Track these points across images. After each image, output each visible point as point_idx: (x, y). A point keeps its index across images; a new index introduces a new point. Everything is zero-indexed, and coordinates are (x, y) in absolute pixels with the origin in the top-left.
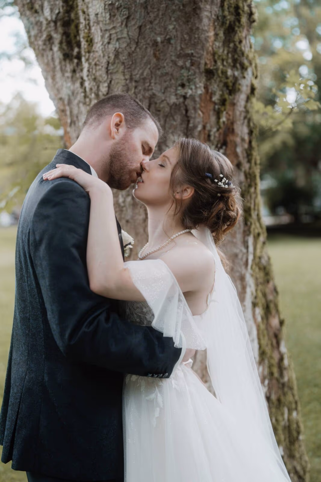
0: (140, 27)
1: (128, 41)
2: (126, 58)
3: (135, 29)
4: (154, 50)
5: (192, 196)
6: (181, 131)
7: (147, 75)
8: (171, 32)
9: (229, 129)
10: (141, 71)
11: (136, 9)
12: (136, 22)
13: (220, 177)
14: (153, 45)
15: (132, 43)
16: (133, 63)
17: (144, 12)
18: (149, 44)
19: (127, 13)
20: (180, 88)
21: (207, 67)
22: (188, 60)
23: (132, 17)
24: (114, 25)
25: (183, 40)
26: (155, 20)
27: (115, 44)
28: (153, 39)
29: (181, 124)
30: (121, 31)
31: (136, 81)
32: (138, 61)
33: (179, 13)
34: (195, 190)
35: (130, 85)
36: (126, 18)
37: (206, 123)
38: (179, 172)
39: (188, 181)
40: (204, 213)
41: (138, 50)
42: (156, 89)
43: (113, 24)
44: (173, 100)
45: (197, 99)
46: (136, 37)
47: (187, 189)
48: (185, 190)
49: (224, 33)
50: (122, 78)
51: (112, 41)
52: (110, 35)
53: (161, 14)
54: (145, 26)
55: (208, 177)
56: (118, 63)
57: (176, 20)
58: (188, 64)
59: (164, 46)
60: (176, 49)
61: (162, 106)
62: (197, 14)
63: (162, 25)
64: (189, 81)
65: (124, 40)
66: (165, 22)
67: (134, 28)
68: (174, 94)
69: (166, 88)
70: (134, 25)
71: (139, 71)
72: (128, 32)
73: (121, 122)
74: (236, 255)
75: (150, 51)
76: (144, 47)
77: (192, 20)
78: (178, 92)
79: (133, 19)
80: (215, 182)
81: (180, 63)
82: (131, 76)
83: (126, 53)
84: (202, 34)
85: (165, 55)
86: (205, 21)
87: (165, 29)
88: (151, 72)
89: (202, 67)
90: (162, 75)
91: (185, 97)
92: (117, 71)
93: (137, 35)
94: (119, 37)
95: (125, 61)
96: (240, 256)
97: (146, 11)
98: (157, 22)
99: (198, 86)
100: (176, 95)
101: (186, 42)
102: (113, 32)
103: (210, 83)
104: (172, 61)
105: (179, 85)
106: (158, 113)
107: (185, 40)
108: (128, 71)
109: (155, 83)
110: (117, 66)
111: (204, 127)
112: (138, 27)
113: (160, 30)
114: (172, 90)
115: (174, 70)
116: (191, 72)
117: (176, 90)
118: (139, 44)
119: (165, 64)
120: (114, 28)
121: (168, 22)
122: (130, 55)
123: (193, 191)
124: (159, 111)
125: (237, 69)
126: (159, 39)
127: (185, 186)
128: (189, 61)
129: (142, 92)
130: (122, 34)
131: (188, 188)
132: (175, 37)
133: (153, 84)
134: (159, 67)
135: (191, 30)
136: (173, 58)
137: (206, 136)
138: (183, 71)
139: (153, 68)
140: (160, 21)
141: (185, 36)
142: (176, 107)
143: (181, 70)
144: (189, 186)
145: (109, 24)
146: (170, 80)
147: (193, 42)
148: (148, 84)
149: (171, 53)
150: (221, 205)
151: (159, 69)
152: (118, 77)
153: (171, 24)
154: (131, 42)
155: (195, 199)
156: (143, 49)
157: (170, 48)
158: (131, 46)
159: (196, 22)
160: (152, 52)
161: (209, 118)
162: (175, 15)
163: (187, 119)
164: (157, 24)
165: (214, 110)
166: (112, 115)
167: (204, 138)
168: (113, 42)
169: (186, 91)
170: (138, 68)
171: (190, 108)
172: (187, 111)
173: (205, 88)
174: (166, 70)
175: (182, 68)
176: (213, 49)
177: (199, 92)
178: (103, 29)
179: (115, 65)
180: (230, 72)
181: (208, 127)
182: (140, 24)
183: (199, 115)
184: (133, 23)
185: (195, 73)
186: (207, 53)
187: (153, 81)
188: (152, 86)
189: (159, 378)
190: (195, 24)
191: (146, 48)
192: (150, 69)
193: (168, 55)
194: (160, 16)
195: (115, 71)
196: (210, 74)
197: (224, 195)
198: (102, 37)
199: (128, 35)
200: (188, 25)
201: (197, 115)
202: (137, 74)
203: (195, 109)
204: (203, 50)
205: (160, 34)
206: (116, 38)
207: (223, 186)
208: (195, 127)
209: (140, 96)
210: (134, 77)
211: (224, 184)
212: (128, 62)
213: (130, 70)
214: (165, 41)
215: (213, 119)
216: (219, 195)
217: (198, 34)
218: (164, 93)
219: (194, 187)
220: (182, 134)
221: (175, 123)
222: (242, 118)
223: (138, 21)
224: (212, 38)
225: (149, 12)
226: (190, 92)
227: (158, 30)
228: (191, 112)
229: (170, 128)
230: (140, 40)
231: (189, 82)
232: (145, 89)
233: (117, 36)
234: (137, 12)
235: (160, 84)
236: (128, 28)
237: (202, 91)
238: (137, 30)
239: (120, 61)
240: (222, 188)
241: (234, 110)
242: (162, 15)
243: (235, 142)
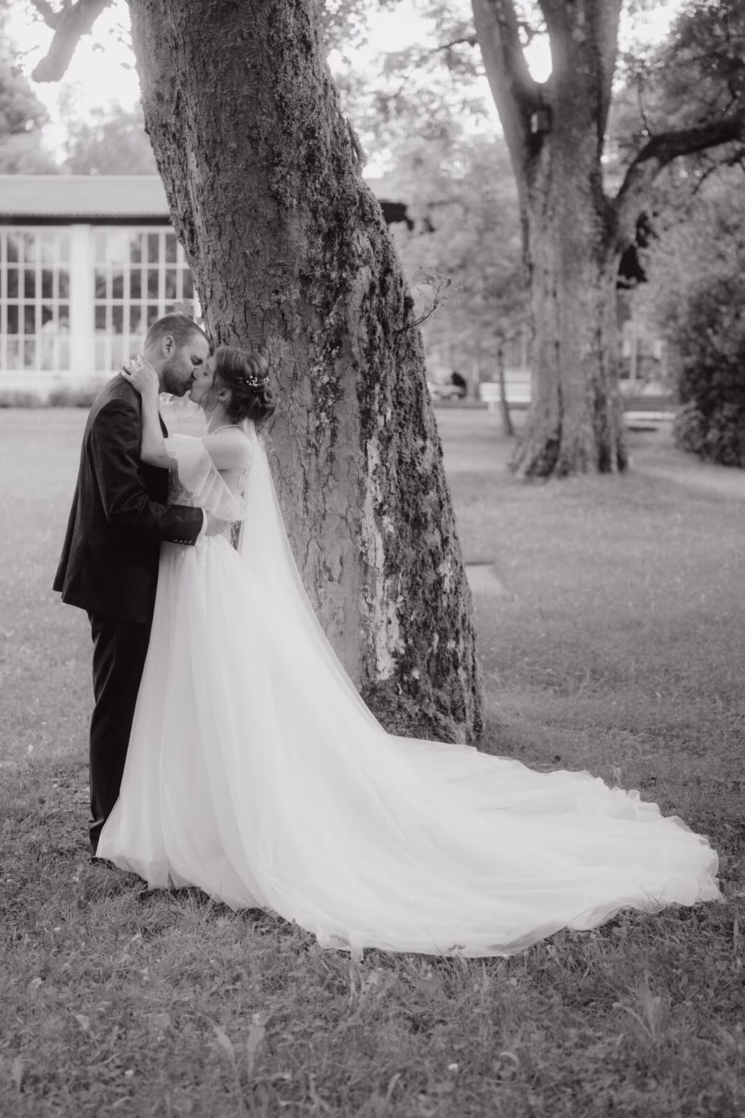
0: (230, 242)
1: (222, 253)
2: (222, 267)
3: (227, 243)
4: (245, 261)
5: (231, 397)
6: (279, 334)
7: (241, 283)
8: (259, 245)
9: (340, 329)
10: (235, 279)
11: (226, 227)
12: (227, 237)
13: (250, 378)
14: (243, 256)
15: (225, 255)
16: (228, 273)
17: (233, 229)
18: (239, 256)
19: (219, 229)
20: (274, 294)
21: (302, 274)
22: (280, 268)
23: (223, 233)
24: (211, 238)
25: (272, 252)
26: (243, 235)
27: (213, 255)
28: (243, 252)
29: (279, 328)
30: (216, 244)
31: (232, 289)
32: (232, 270)
33: (264, 229)
35: (227, 291)
36: (218, 233)
37: (307, 326)
39: (227, 386)
41: (231, 261)
42: (250, 295)
44: (267, 305)
45: (293, 304)
46: (228, 250)
48: (225, 393)
49: (322, 240)
50: (221, 285)
52: (209, 246)
53: (247, 230)
54: (235, 240)
55: (240, 380)
56: (216, 271)
57: (262, 236)
58: (280, 272)
59: (254, 257)
60: (266, 259)
62: (284, 229)
63: (250, 239)
64: (282, 288)
65: (219, 252)
66: (252, 237)
67: (225, 242)
68: (268, 300)
69: (260, 295)
70: (226, 239)
71: (233, 279)
72: (221, 245)
73: (171, 342)
75: (242, 262)
76: (236, 258)
77: (279, 234)
78: (272, 298)
79: (224, 235)
80: (247, 382)
81: (272, 272)
82: (227, 283)
83: (221, 263)
84: (292, 245)
85: (256, 265)
86: (295, 233)
87: (253, 243)
88: (244, 280)
89: (296, 273)
90: (255, 283)
91: (279, 303)
92: (216, 279)
93: (229, 248)
94: (215, 249)
95: (221, 270)
98: (245, 237)
99: (293, 291)
100: (270, 301)
101: (276, 253)
102: (211, 243)
103: (308, 288)
104: (263, 270)
105: (273, 292)
107: (274, 252)
109: (249, 291)
110: (216, 274)
111: (305, 329)
114: (266, 297)
115: (266, 279)
116: (285, 279)
117: (270, 296)
118: (231, 255)
119: (257, 274)
120: (211, 240)
121: (255, 238)
122: (224, 265)
123: (231, 393)
125: (345, 271)
126: (248, 252)
127: (224, 389)
128: (281, 270)
129: (238, 298)
130: (216, 247)
132: (263, 250)
133: (247, 292)
134: (252, 276)
135: (280, 242)
136: (264, 268)
138: (275, 279)
139: (246, 277)
140: (247, 236)
141: (274, 248)
142: (271, 312)
143: (273, 278)
144: (227, 389)
146: (264, 287)
147: (283, 253)
148: (242, 291)
149: (262, 263)
150: (257, 400)
151: (252, 278)
152: (217, 284)
154: (224, 253)
156: (235, 260)
157: (260, 259)
158: (225, 257)
159: (284, 235)
161: (310, 321)
163: (283, 321)
164: (245, 239)
165: (316, 312)
166: (164, 338)
168: (211, 252)
169: (280, 297)
170: (233, 277)
171: (286, 312)
172: (283, 315)
173: (301, 293)
174: (258, 278)
175: (274, 276)
176: (308, 256)
177: (294, 297)
180: (334, 275)
181: (310, 329)
182: (230, 239)
183: (297, 318)
184: (224, 237)
185: (288, 279)
186: (301, 261)
187: (247, 288)
189: (184, 544)
190: (283, 237)
191: (238, 259)
192: (243, 277)
193: (259, 265)
194: (247, 233)
196: (306, 280)
199: (222, 247)
200: (276, 238)
202: (232, 282)
203: (291, 313)
204: (296, 259)
205: (249, 247)
208: (293, 330)
210: (230, 285)
212: (224, 271)
213: (225, 278)
214: (255, 253)
215: (316, 321)
218: (258, 299)
219: (231, 389)
223: (229, 236)
224: (307, 247)
225: (237, 229)
226: (283, 298)
227: (247, 244)
228: (288, 317)
232: (240, 296)
233: (213, 248)
234: (227, 229)
235: (254, 291)
236: (221, 242)
237: (298, 296)
238: (229, 244)
239: (218, 270)
241: (345, 310)
242: (249, 231)
243: (350, 342)
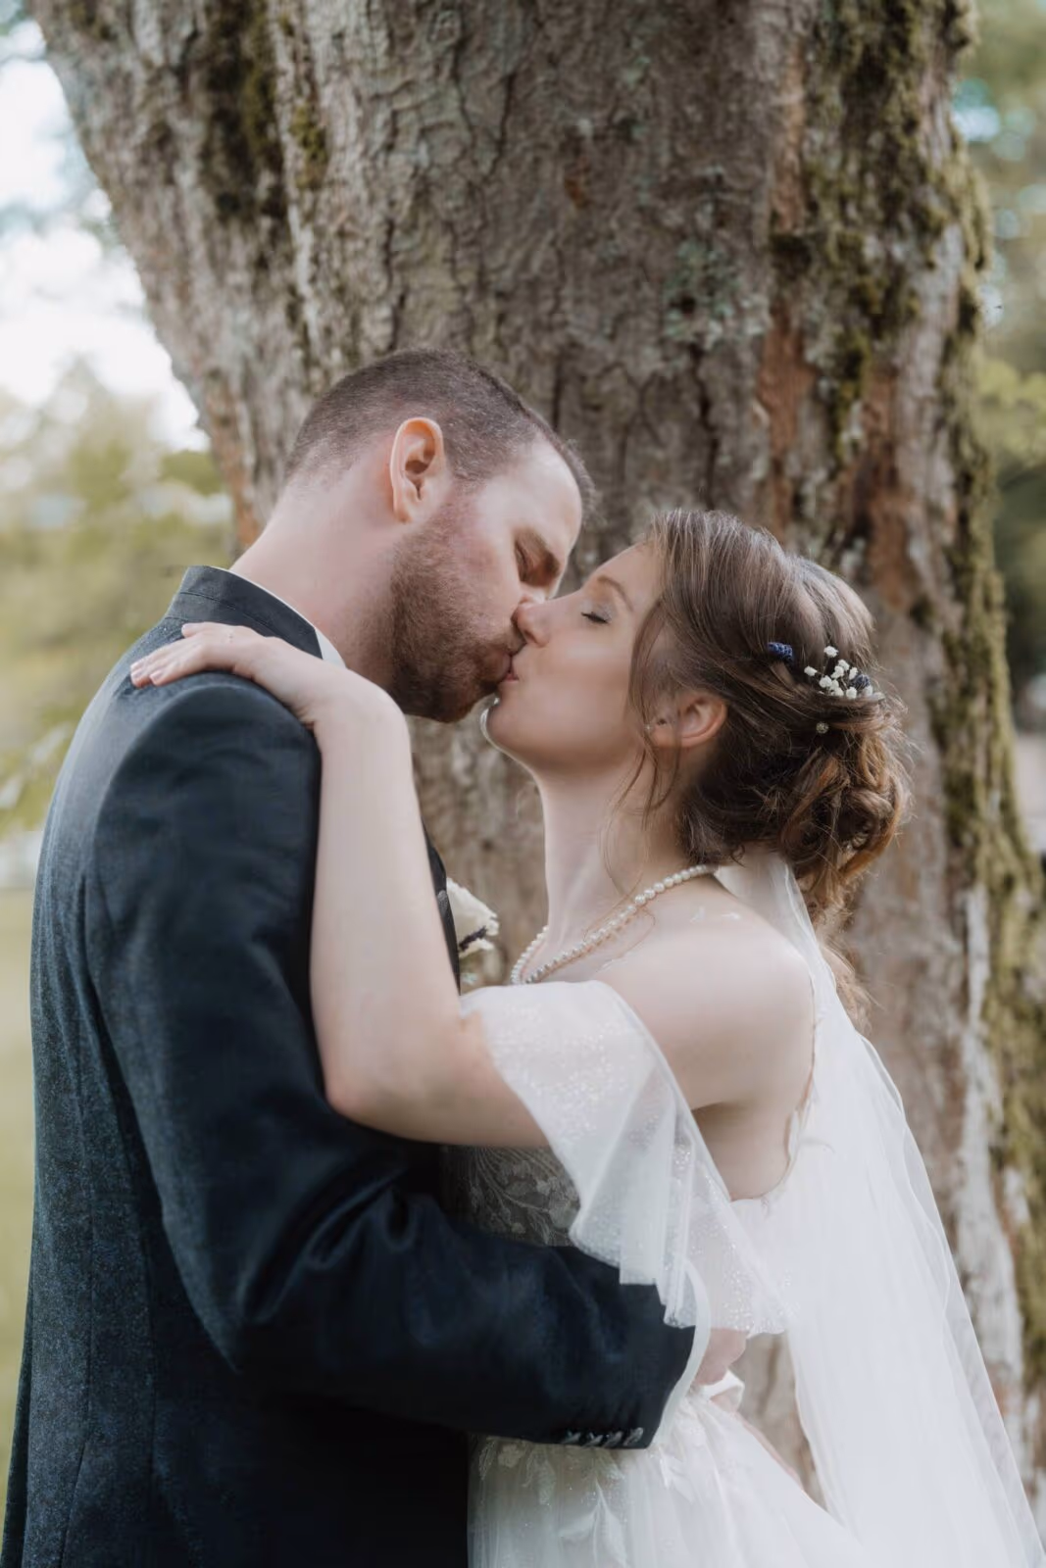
0: (509, 82)
1: (465, 135)
2: (460, 202)
3: (490, 90)
4: (567, 168)
5: (719, 732)
6: (685, 483)
7: (543, 269)
8: (632, 94)
9: (876, 471)
10: (518, 255)
11: (491, 12)
12: (492, 61)
13: (826, 654)
14: (563, 148)
15: (480, 143)
16: (485, 226)
17: (524, 21)
18: (545, 146)
19: (457, 25)
20: (674, 315)
21: (778, 230)
22: (704, 202)
23: (476, 42)
24: (409, 77)
25: (680, 125)
26: (567, 49)
27: (415, 152)
28: (561, 124)
29: (685, 458)
30: (436, 97)
31: (501, 295)
32: (507, 213)
33: (659, 20)
34: (730, 712)
35: (478, 309)
36: (449, 48)
37: (785, 451)
38: (663, 641)
39: (703, 675)
40: (766, 799)
41: (505, 170)
42: (582, 322)
43: (404, 73)
44: (649, 362)
45: (747, 357)
46: (496, 121)
47: (699, 708)
48: (691, 710)
49: (845, 95)
50: (448, 282)
51: (400, 138)
52: (395, 114)
53: (588, 24)
54: (530, 74)
55: (777, 657)
56: (428, 225)
57: (648, 50)
58: (704, 221)
59: (606, 152)
60: (654, 158)
61: (606, 387)
62: (732, 21)
63: (597, 68)
64: (711, 285)
65: (447, 133)
66: (608, 57)
67: (485, 84)
68: (653, 339)
69: (620, 319)
70: (486, 73)
71: (510, 253)
72: (463, 100)
73: (429, 453)
74: (921, 966)
75: (554, 175)
76: (529, 157)
77: (713, 45)
78: (670, 331)
79: (481, 49)
80: (806, 675)
81: (674, 217)
82: (481, 273)
83: (458, 184)
84: (755, 99)
85: (612, 188)
86: (768, 48)
87: (610, 83)
88: (559, 253)
89: (761, 229)
90: (605, 267)
91: (696, 351)
92: (427, 258)
93: (500, 113)
94: (429, 121)
95: (455, 217)
96: (936, 969)
97: (531, 16)
98: (575, 56)
99: (746, 304)
100: (662, 342)
101: (694, 132)
102: (404, 102)
103: (797, 294)
104: (641, 209)
105: (673, 305)
106: (592, 415)
107: (689, 125)
108: (470, 257)
109: (578, 301)
110: (424, 240)
111: (777, 467)
112: (502, 81)
113: (586, 88)
114: (646, 325)
115: (647, 248)
116: (720, 250)
117: (661, 323)
118: (508, 146)
119: (614, 225)
120: (408, 86)
121: (618, 58)
122: (472, 190)
123: (722, 715)
124: (597, 408)
125: (902, 234)
126: (585, 126)
127: (694, 694)
128: (709, 208)
129: (527, 337)
130: (441, 109)
131: (701, 702)
132: (647, 116)
133: (567, 305)
134: (590, 235)
135: (713, 84)
136: (645, 198)
137: (787, 502)
138: (685, 248)
139: (567, 242)
140: (586, 52)
141: (690, 109)
142: (662, 389)
143: (677, 243)
144: (705, 694)
145: (388, 72)
146: (637, 285)
147: (719, 134)
148: (547, 305)
149: (636, 181)
150: (832, 769)
151: (590, 243)
152: (429, 281)
153: (630, 65)
154: (474, 138)
155: (730, 743)
156: (524, 168)
157: (632, 158)
158: (477, 156)
159: (731, 51)
160: (560, 179)
161: (796, 431)
162: (643, 30)
163: (706, 434)
164: (575, 67)
165: (815, 395)
166: (393, 429)
167: (779, 508)
168: (407, 142)
169: (698, 325)
170: (508, 243)
171: (720, 391)
172: (705, 405)
173: (773, 311)
174: (616, 247)
175: (680, 235)
176: (800, 155)
177: (753, 328)
178: (365, 92)
179: (418, 235)
180: (871, 248)
181: (793, 467)
182: (509, 69)
183: (756, 418)
184: (481, 64)
185: (733, 253)
186: (780, 176)
187: (567, 291)
188: (563, 312)
189: (606, 1448)
190: (726, 60)
191: (537, 161)
192: (553, 243)
193: (623, 189)
194: (588, 35)
195: (420, 254)
196: (791, 255)
197: (840, 725)
198: (364, 124)
199: (463, 111)
200: (698, 66)
201: (747, 418)
202: (503, 267)
203: (737, 395)
204: (762, 163)
205: (591, 105)
206: (415, 130)
207: (839, 692)
208: (741, 467)
209: (517, 354)
210: (493, 277)
211: (841, 685)
212: (469, 218)
213: (474, 250)
214: (611, 132)
215: (812, 433)
216: (822, 727)
217: (740, 101)
218: (612, 337)
219: (726, 697)
220: (689, 498)
221: (660, 454)
222: (928, 425)
223: (502, 58)
224: (798, 116)
225: (542, 18)
226: (714, 331)
227: (581, 88)
228: (724, 411)
229: (641, 476)
230: (510, 134)
231: (711, 293)
232: (537, 326)
233: (421, 118)
234: (494, 21)
235: (596, 302)
236: (464, 88)
237: (762, 323)
238: (499, 94)
239: (436, 217)
240: (835, 699)
241: (893, 394)
242: (596, 28)
243: (902, 523)
